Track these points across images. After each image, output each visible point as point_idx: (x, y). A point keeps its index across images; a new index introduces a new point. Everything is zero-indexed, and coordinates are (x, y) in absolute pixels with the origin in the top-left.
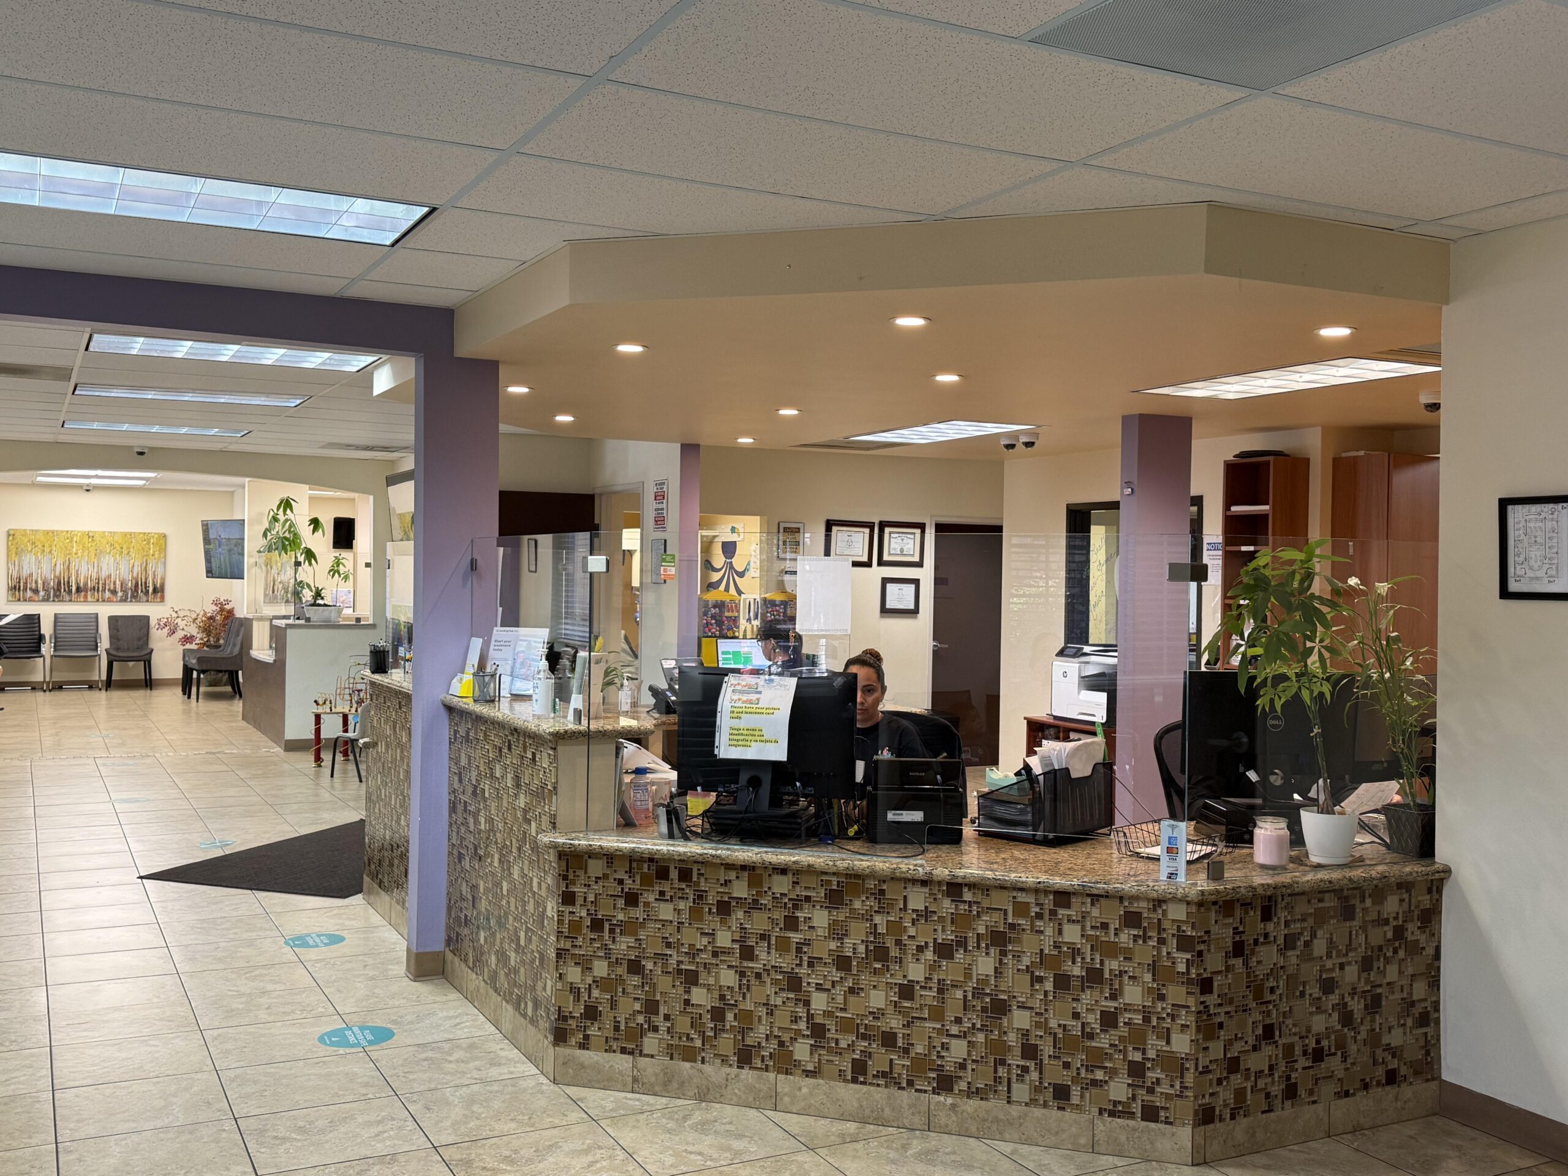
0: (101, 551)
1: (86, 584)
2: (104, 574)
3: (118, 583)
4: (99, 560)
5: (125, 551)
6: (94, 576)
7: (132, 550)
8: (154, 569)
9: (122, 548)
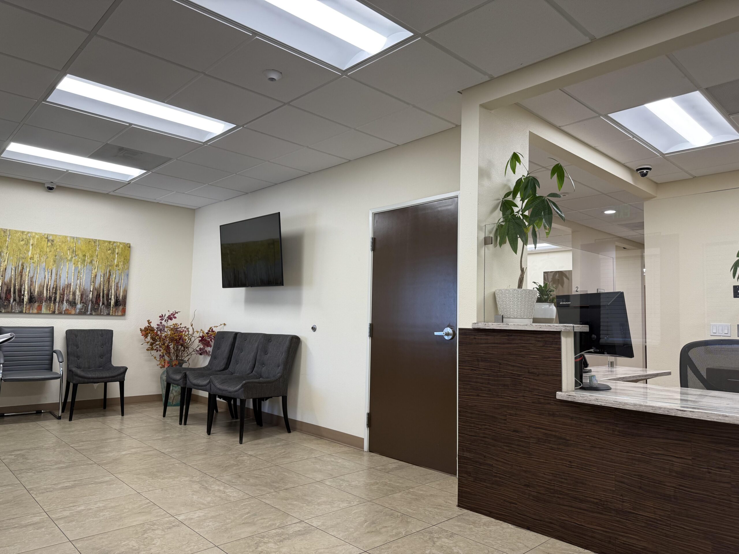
0: (61, 258)
1: (41, 293)
2: (63, 282)
3: (78, 293)
4: (58, 267)
5: (88, 260)
6: (52, 284)
7: (95, 259)
8: (117, 280)
9: (84, 256)
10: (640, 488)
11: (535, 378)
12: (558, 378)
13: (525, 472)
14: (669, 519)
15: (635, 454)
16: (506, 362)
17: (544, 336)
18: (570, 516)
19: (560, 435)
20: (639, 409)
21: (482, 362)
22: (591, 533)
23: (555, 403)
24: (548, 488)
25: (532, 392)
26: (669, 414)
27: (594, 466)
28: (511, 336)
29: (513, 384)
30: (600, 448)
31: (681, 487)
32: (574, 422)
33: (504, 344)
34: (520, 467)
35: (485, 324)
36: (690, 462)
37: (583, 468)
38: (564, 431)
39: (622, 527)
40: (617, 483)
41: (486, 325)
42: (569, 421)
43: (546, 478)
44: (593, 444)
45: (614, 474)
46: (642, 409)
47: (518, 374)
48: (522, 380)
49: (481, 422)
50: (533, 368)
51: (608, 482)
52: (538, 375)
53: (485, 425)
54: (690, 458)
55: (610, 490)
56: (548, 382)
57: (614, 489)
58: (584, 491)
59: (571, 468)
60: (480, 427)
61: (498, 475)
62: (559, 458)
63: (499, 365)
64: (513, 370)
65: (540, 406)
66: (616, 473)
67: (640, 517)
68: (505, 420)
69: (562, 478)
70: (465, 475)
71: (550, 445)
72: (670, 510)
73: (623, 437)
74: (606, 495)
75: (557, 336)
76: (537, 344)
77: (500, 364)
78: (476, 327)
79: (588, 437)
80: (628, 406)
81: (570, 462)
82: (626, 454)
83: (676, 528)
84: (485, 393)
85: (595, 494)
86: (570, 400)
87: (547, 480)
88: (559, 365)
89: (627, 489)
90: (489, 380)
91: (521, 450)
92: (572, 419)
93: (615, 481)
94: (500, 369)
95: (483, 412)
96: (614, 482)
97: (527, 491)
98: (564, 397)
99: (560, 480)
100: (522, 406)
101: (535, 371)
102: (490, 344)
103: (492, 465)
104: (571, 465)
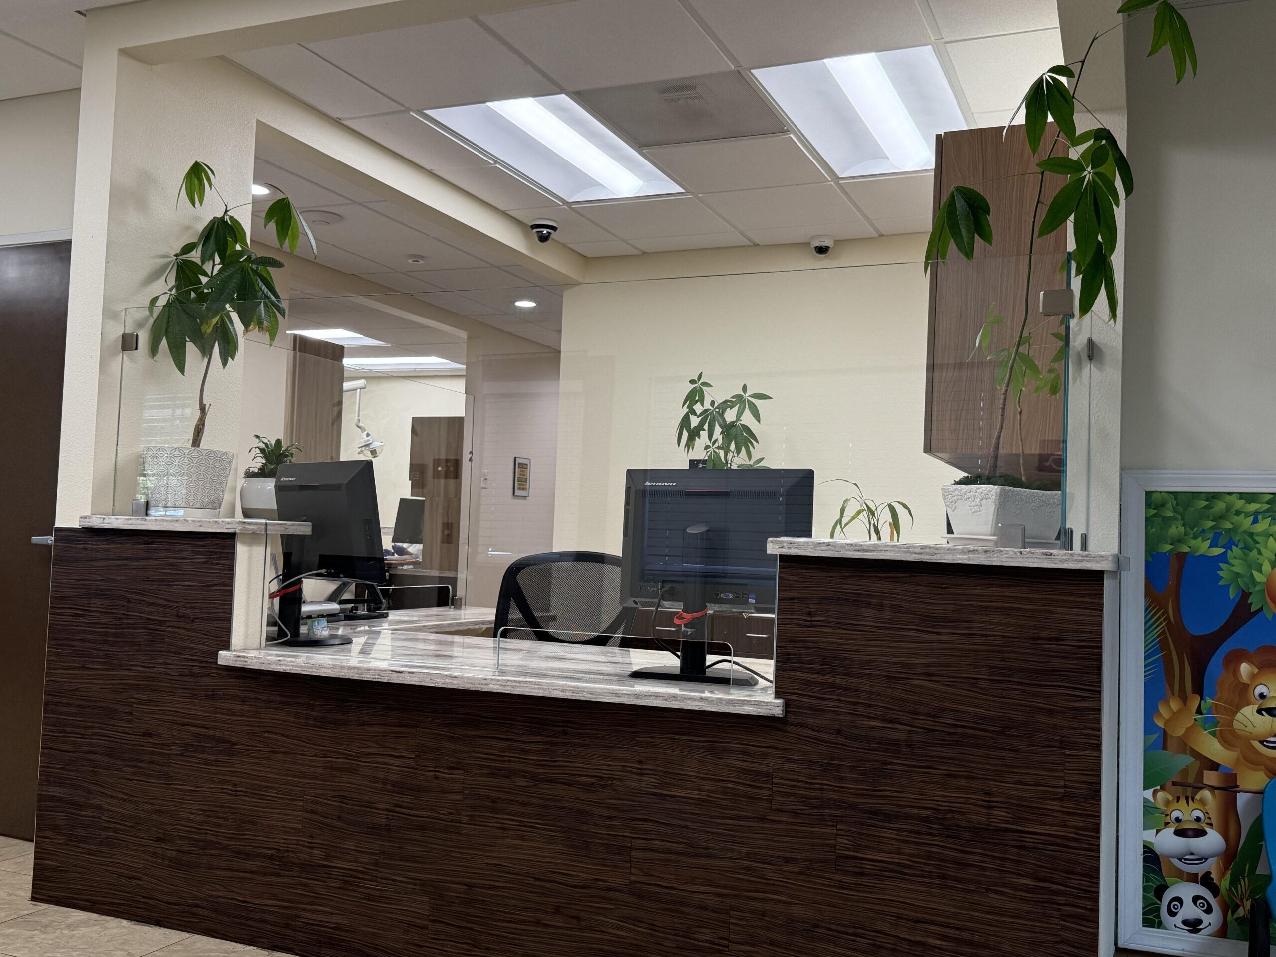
10: (340, 818)
11: (189, 626)
12: (225, 625)
13: (159, 812)
14: (377, 868)
15: (336, 758)
16: (139, 597)
17: (208, 542)
18: (228, 887)
19: (222, 735)
20: (340, 674)
21: (95, 598)
22: (257, 914)
23: (217, 674)
24: (195, 840)
25: (180, 654)
26: (380, 680)
27: (271, 787)
28: (151, 543)
29: (149, 641)
30: (284, 753)
31: (397, 809)
32: (246, 708)
33: (137, 559)
34: (152, 804)
35: (104, 519)
36: (412, 763)
37: (255, 794)
38: (230, 726)
39: (307, 893)
40: (305, 815)
41: (105, 521)
42: (239, 707)
43: (193, 820)
44: (275, 747)
45: (302, 799)
46: (343, 674)
47: (159, 620)
48: (165, 631)
49: (85, 721)
50: (186, 607)
51: (293, 816)
52: (192, 621)
53: (93, 727)
54: (413, 755)
55: (295, 829)
56: (209, 632)
57: (300, 826)
58: (253, 838)
59: (236, 795)
60: (82, 731)
61: (112, 825)
62: (217, 780)
63: (126, 604)
64: (149, 613)
65: (191, 680)
66: (305, 796)
67: (337, 872)
68: (130, 713)
69: (220, 818)
70: (48, 834)
71: (205, 756)
72: (378, 852)
73: (321, 728)
74: (288, 839)
75: (229, 542)
76: (197, 558)
77: (129, 601)
78: (87, 524)
79: (266, 735)
80: (324, 669)
81: (235, 785)
82: (323, 759)
83: (385, 881)
84: (97, 662)
85: (270, 840)
86: (238, 666)
87: (193, 825)
88: (227, 598)
89: (319, 823)
90: (106, 634)
91: (154, 771)
92: (243, 701)
93: (303, 811)
94: (128, 611)
95: (90, 701)
96: (300, 814)
97: (160, 851)
98: (229, 660)
99: (215, 820)
100: (160, 684)
101: (189, 612)
102: (112, 560)
103: (100, 808)
104: (236, 791)
